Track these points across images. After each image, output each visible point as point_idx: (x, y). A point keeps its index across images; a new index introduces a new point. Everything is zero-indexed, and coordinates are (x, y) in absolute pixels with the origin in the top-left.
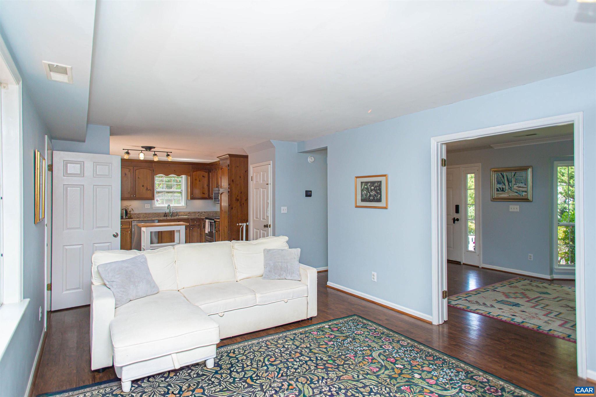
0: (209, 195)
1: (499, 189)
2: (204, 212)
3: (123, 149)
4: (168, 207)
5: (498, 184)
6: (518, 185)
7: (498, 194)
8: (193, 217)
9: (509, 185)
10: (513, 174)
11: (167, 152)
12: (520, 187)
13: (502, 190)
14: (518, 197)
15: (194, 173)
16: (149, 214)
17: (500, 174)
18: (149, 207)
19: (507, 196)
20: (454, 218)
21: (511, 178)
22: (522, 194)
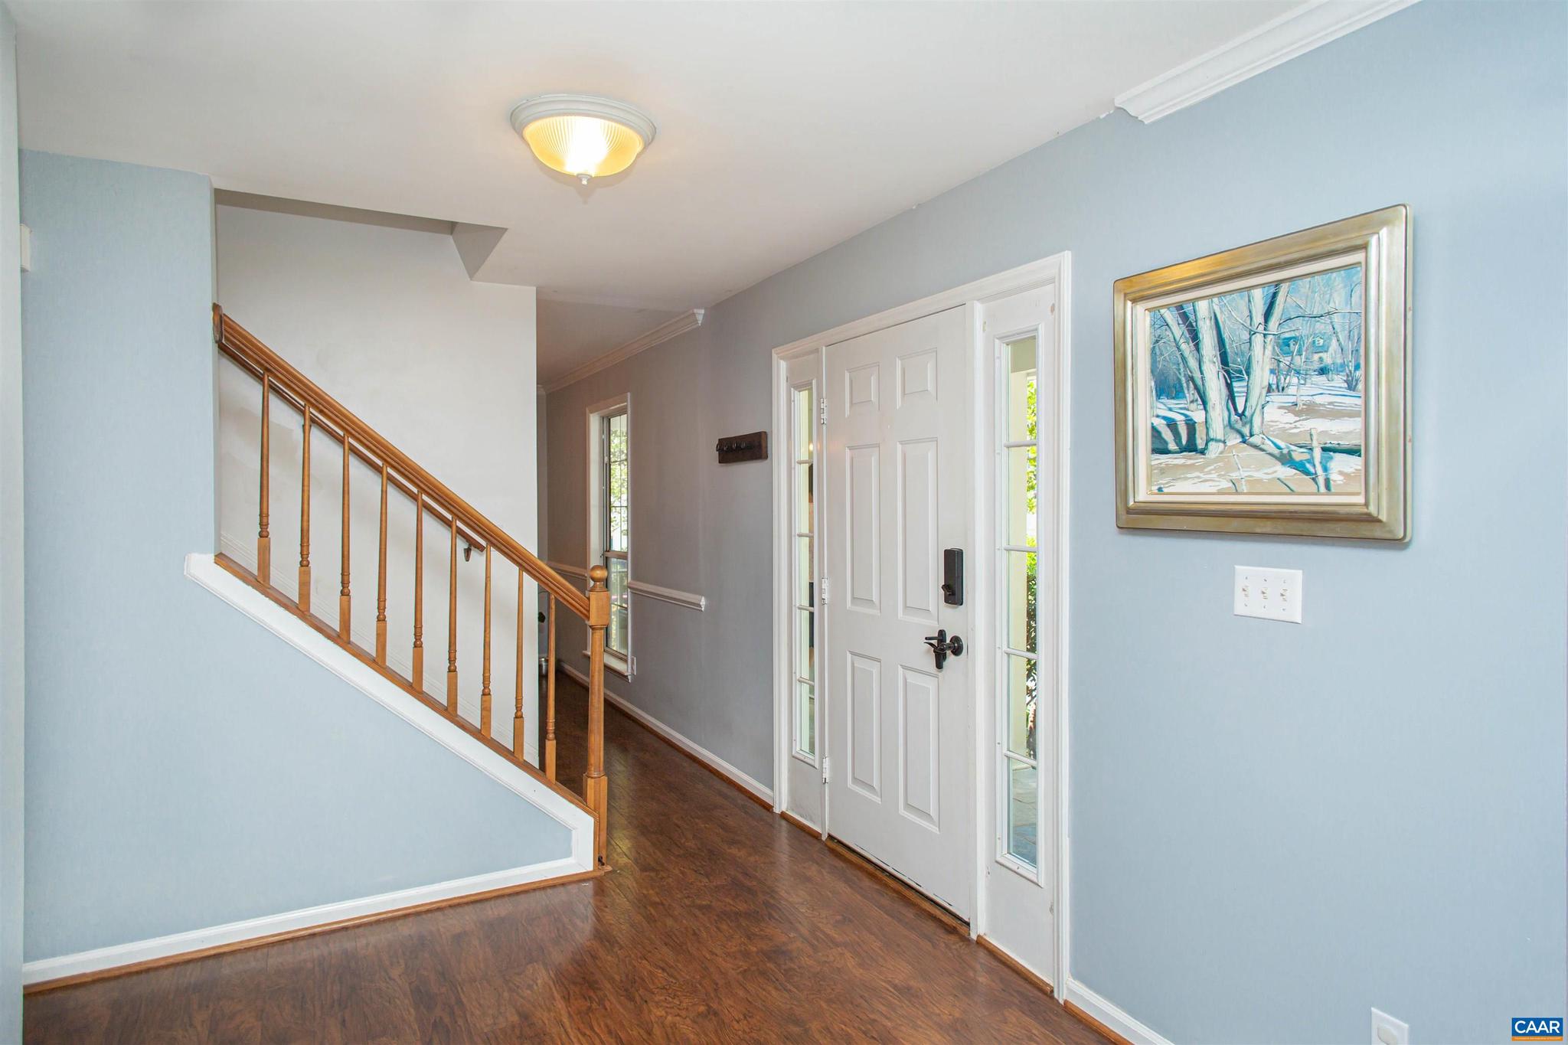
1: (1167, 435)
5: (1165, 400)
6: (1300, 391)
7: (1163, 471)
9: (1231, 397)
10: (1259, 298)
12: (1310, 410)
13: (1184, 442)
14: (1292, 492)
17: (1170, 316)
19: (1220, 493)
20: (942, 633)
21: (1245, 336)
22: (1325, 469)
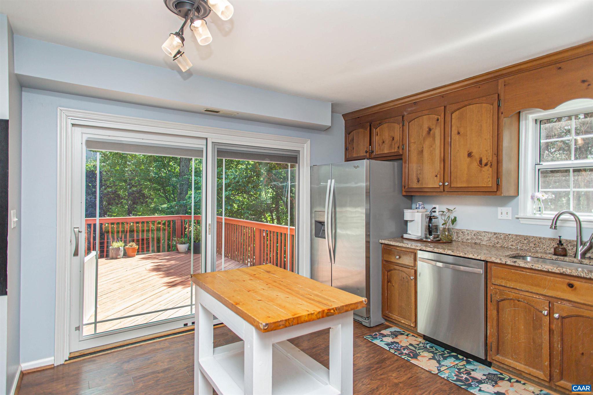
18: (509, 217)
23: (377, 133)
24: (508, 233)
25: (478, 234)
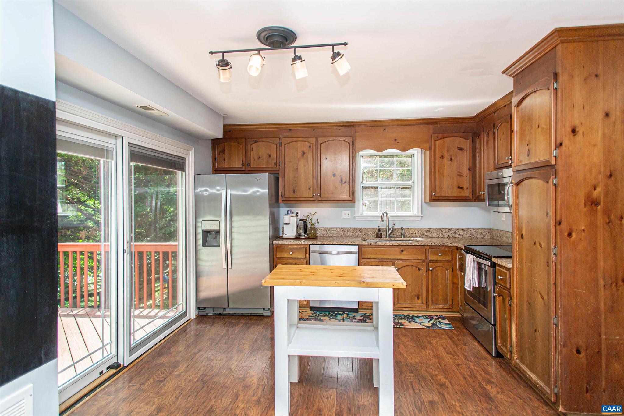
0: (473, 192)
2: (463, 230)
3: (211, 53)
4: (382, 217)
8: (436, 242)
11: (333, 45)
15: (437, 143)
16: (349, 230)
18: (349, 217)
23: (252, 148)
24: (350, 227)
25: (331, 230)
